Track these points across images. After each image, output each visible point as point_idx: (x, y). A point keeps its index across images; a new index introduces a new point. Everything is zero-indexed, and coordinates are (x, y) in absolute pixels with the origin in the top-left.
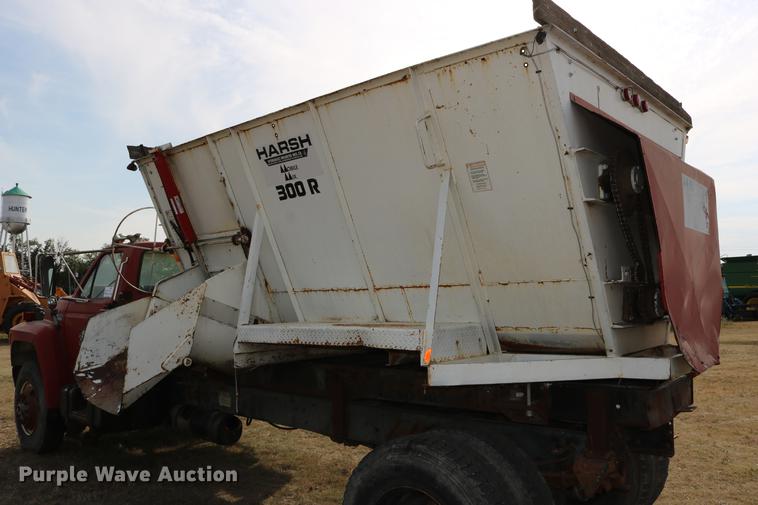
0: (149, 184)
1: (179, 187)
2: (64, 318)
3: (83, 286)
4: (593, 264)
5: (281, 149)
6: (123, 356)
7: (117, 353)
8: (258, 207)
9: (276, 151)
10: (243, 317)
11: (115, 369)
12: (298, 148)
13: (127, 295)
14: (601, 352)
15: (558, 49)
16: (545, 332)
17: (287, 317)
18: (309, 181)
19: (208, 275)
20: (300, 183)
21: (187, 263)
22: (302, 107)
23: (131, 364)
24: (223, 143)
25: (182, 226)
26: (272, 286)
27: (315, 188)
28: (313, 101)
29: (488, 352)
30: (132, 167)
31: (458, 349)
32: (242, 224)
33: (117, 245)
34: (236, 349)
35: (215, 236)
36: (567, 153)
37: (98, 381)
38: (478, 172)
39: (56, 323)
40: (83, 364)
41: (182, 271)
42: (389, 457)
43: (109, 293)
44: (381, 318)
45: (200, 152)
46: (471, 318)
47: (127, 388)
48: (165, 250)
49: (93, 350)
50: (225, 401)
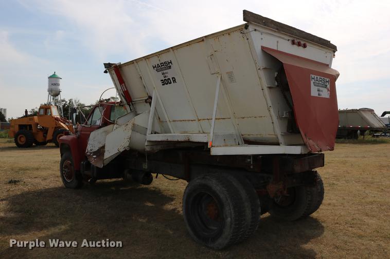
0: (113, 78)
1: (125, 80)
2: (81, 134)
3: (88, 120)
4: (272, 110)
5: (162, 66)
6: (103, 147)
7: (102, 146)
8: (154, 88)
9: (160, 67)
10: (149, 132)
11: (100, 152)
12: (167, 65)
13: (105, 123)
14: (278, 144)
15: (255, 30)
16: (259, 136)
17: (167, 131)
18: (173, 78)
19: (137, 115)
20: (169, 79)
21: (129, 110)
22: (168, 50)
23: (106, 149)
24: (140, 63)
25: (126, 95)
26: (161, 119)
27: (174, 81)
28: (172, 48)
29: (239, 144)
30: (106, 72)
31: (225, 142)
32: (149, 95)
33: (101, 103)
34: (146, 144)
35: (139, 99)
36: (259, 69)
37: (95, 156)
38: (230, 75)
39: (77, 136)
40: (89, 150)
41: (126, 113)
42: (197, 181)
43: (99, 123)
44: (201, 132)
45: (131, 66)
46: (232, 131)
47: (105, 158)
48: (120, 105)
49: (93, 145)
50: (145, 166)
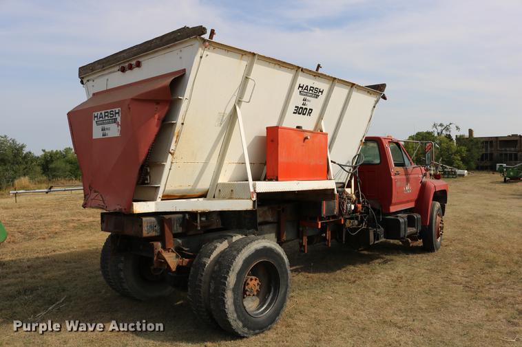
15: (88, 81)
